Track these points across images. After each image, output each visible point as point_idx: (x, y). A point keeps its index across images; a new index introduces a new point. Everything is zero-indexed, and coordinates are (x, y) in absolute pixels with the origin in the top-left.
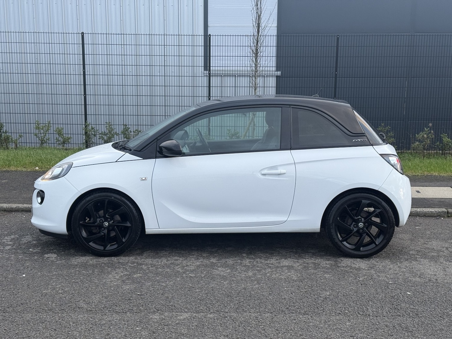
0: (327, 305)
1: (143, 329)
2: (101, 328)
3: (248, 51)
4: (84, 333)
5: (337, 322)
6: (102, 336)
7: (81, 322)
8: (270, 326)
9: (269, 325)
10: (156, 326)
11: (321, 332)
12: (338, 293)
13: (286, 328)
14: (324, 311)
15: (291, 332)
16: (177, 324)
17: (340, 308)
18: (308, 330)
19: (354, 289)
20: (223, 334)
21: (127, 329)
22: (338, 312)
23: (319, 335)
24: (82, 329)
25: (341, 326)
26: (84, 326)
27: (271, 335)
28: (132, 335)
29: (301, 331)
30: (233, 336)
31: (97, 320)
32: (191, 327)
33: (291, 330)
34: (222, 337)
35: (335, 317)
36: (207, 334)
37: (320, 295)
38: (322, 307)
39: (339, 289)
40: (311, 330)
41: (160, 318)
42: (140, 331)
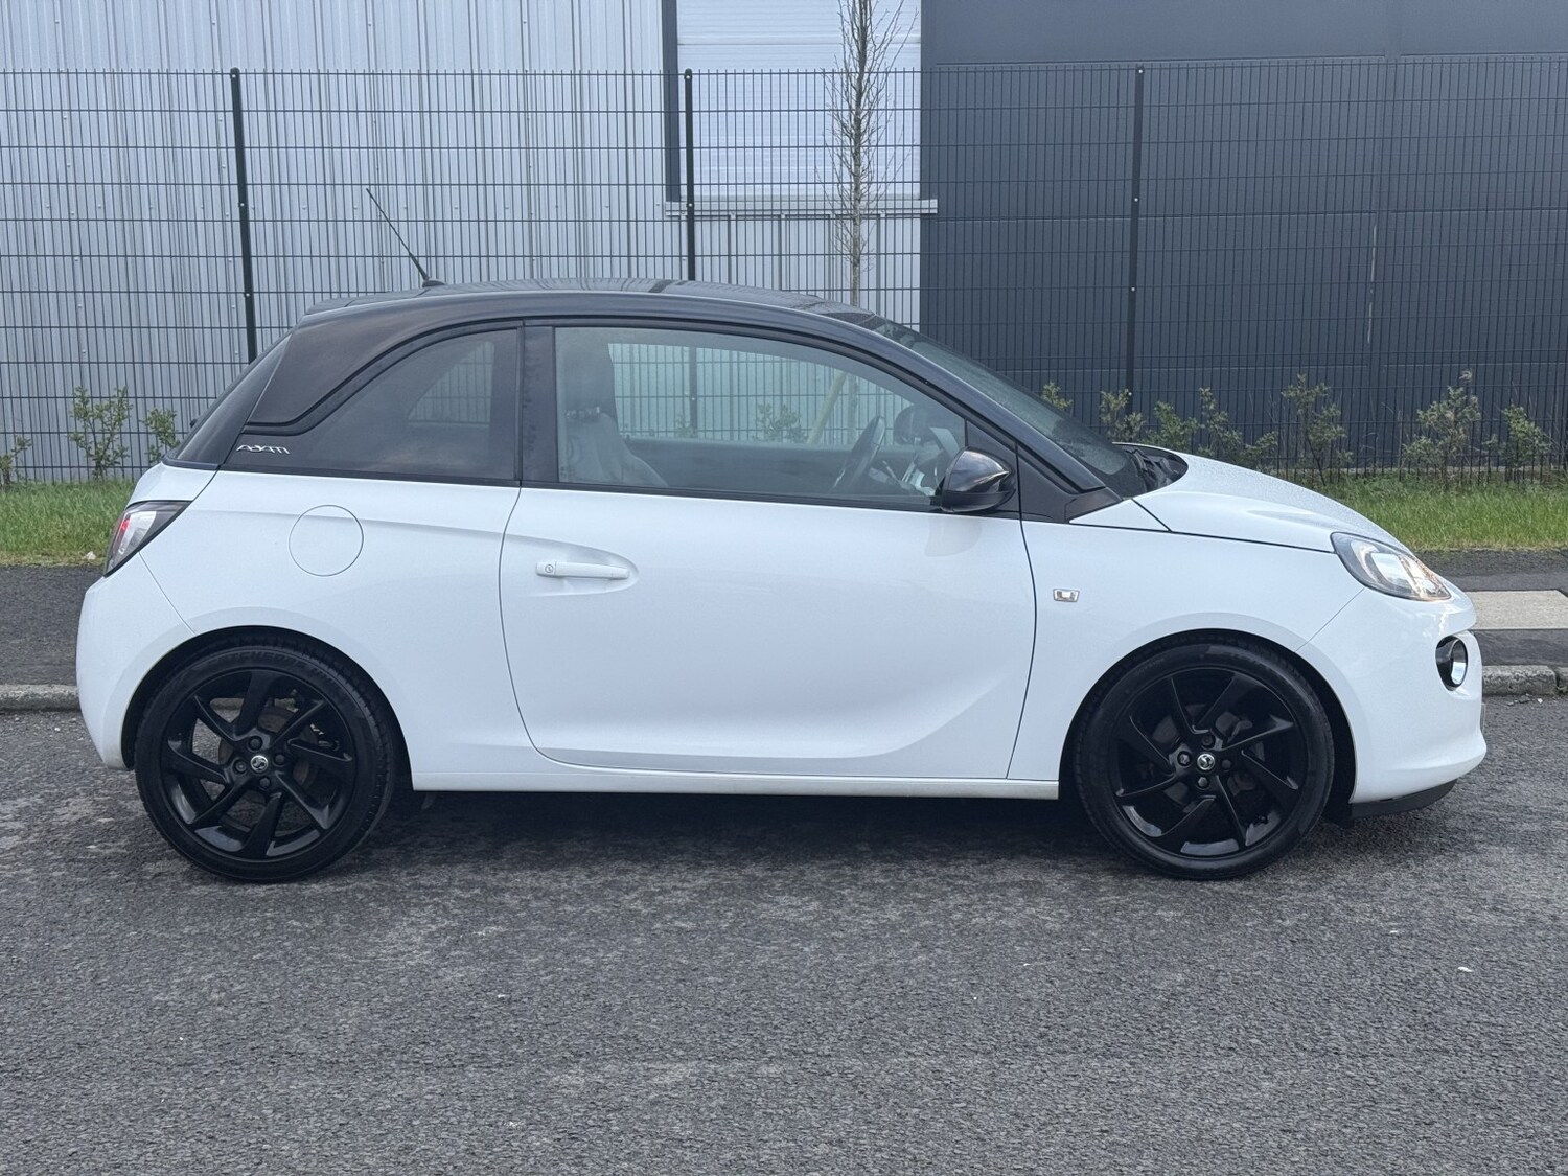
0: (1183, 1021)
1: (531, 1127)
2: (379, 1127)
3: (826, 129)
4: (320, 1146)
5: (1226, 1078)
6: (387, 1154)
7: (302, 1105)
8: (991, 1103)
9: (985, 1098)
10: (577, 1115)
11: (1176, 1117)
12: (1217, 976)
13: (1048, 1107)
14: (1174, 1043)
15: (1068, 1120)
16: (654, 1103)
17: (1231, 1028)
18: (1126, 1113)
19: (1269, 959)
20: (823, 1135)
21: (474, 1129)
22: (1226, 1043)
23: (1171, 1131)
24: (309, 1133)
25: (1245, 1096)
26: (316, 1122)
27: (996, 1134)
28: (495, 1149)
29: (1103, 1117)
30: (863, 1142)
31: (362, 1099)
32: (706, 1113)
33: (1067, 1113)
34: (822, 1145)
35: (1216, 1061)
36: (766, 1138)
37: (1153, 985)
38: (1164, 1028)
39: (1214, 961)
40: (1139, 1114)
41: (588, 1084)
42: (523, 1134)
